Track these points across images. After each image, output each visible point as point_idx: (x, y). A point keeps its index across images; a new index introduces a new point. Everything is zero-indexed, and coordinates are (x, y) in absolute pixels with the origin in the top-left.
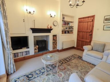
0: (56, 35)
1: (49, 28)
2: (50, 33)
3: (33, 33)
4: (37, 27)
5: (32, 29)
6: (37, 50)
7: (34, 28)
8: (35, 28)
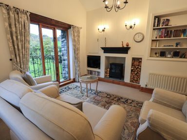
0: (141, 59)
1: (125, 46)
2: (127, 53)
3: (104, 52)
4: (108, 46)
5: (102, 48)
6: (108, 74)
7: (104, 47)
8: (107, 47)
